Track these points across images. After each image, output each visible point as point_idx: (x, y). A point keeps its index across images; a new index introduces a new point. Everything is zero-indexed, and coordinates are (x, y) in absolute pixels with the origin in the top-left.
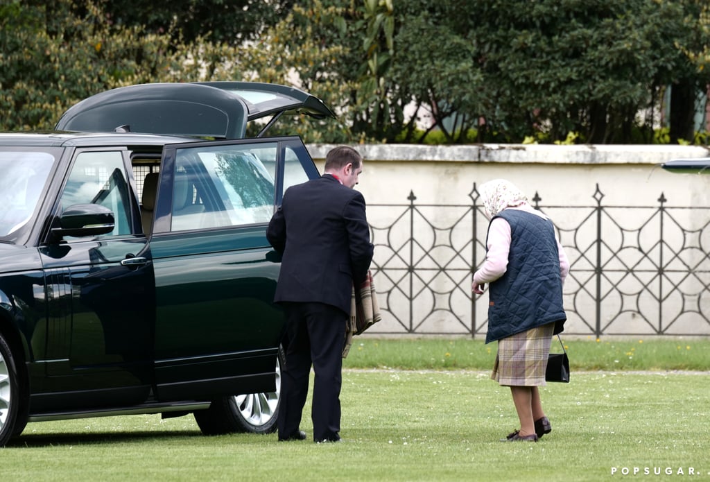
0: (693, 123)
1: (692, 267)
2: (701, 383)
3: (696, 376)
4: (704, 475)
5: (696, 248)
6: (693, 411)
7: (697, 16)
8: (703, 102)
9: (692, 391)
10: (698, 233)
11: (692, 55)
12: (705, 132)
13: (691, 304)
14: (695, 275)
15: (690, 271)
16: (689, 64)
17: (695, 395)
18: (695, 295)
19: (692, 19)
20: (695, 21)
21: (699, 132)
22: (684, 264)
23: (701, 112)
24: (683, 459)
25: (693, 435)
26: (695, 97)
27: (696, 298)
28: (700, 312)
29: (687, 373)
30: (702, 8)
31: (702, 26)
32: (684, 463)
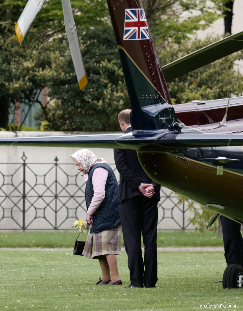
0: (8, 119)
1: (8, 194)
2: (13, 254)
3: (10, 251)
4: (14, 302)
5: (10, 184)
6: (9, 269)
7: (9, 64)
8: (13, 109)
9: (8, 258)
10: (11, 177)
11: (7, 84)
12: (14, 124)
13: (7, 214)
14: (9, 198)
15: (7, 196)
16: (5, 89)
17: (10, 260)
18: (9, 209)
19: (7, 65)
20: (8, 66)
21: (11, 124)
22: (4, 193)
23: (12, 114)
24: (4, 294)
25: (9, 281)
26: (9, 106)
27: (10, 210)
28: (12, 218)
29: (6, 249)
30: (12, 60)
31: (12, 69)
32: (4, 296)
